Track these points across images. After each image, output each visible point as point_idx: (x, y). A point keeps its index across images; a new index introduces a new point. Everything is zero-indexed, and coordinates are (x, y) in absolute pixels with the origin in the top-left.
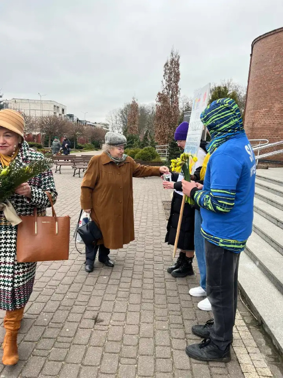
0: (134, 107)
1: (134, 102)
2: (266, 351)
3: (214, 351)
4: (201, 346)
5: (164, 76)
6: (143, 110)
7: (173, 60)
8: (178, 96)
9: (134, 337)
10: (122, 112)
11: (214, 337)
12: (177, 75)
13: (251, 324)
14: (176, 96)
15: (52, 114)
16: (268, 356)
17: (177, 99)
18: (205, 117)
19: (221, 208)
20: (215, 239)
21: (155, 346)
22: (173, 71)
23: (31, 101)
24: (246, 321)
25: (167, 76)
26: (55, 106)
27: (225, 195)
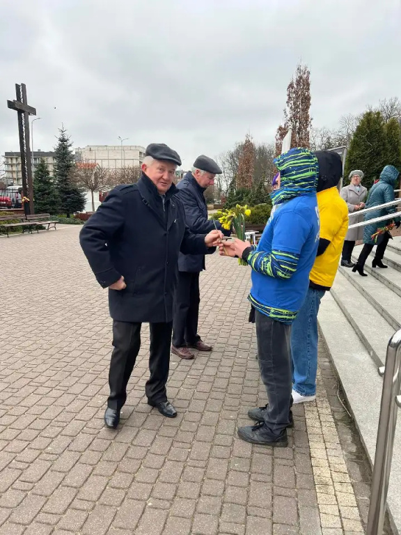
0: (247, 148)
1: (248, 142)
2: (350, 449)
3: (267, 434)
4: (255, 429)
5: (287, 102)
6: (262, 151)
7: (301, 78)
8: (308, 129)
9: (194, 424)
10: (232, 155)
11: (266, 419)
12: (306, 100)
13: (341, 420)
14: (306, 131)
15: (137, 163)
16: (351, 453)
17: (307, 134)
18: (281, 161)
19: (282, 273)
20: (266, 309)
21: (216, 433)
22: (300, 95)
23: (110, 148)
24: (336, 417)
25: (292, 102)
26: (141, 153)
27: (289, 259)
